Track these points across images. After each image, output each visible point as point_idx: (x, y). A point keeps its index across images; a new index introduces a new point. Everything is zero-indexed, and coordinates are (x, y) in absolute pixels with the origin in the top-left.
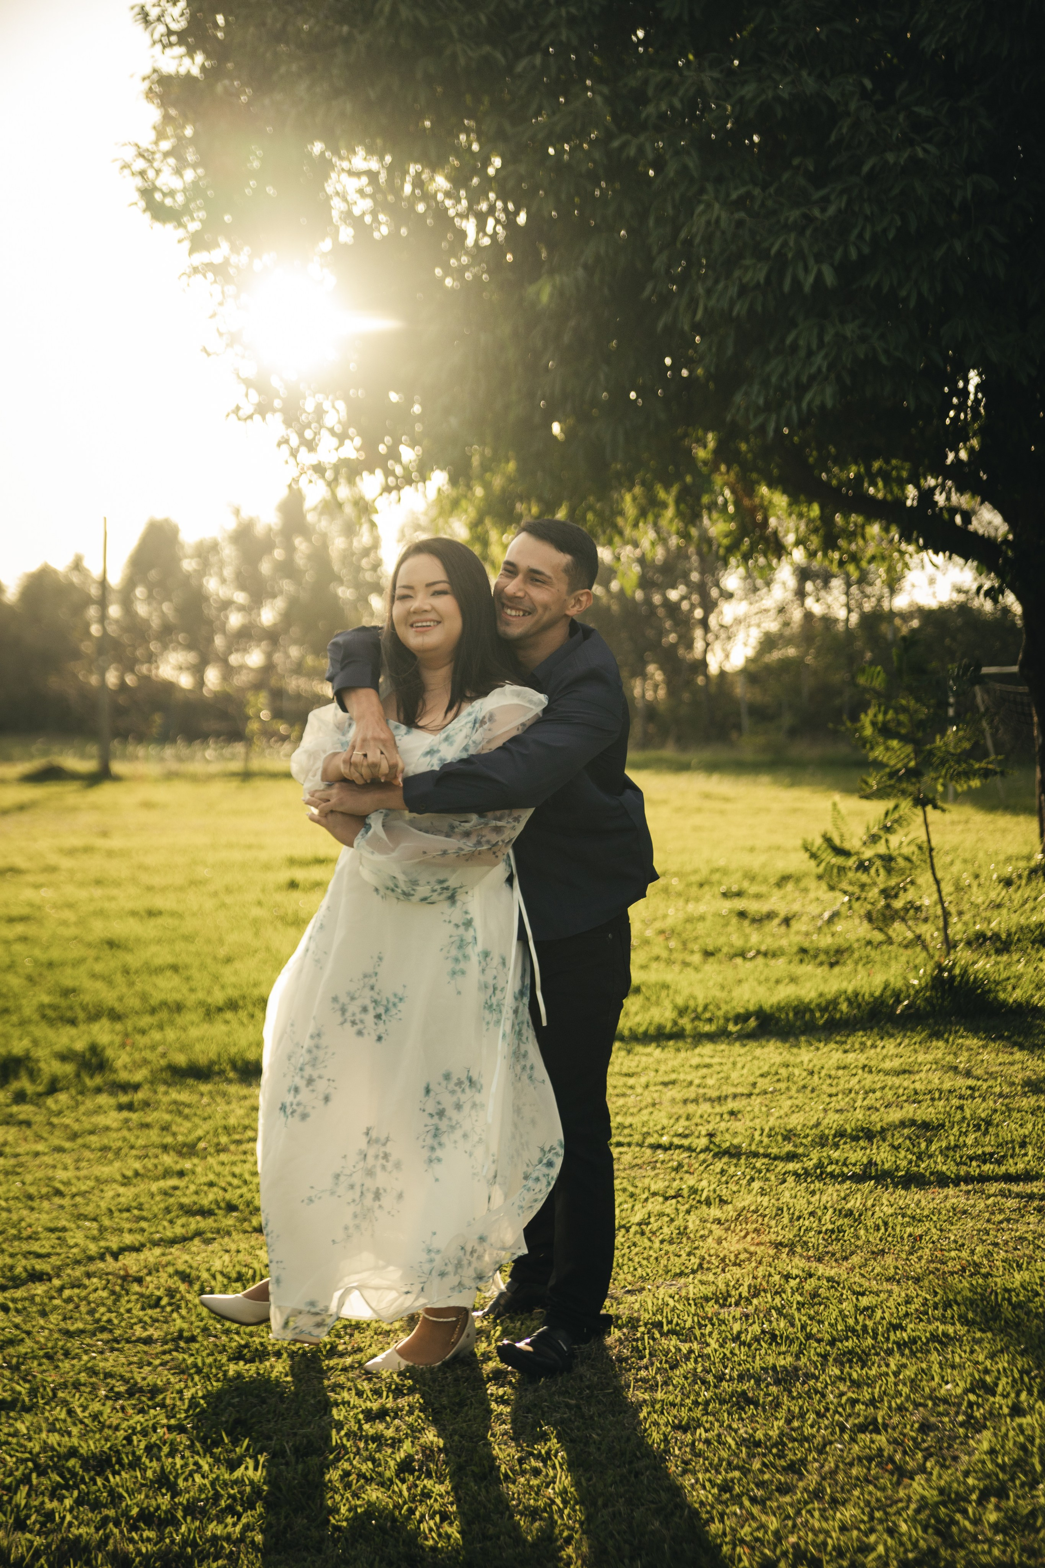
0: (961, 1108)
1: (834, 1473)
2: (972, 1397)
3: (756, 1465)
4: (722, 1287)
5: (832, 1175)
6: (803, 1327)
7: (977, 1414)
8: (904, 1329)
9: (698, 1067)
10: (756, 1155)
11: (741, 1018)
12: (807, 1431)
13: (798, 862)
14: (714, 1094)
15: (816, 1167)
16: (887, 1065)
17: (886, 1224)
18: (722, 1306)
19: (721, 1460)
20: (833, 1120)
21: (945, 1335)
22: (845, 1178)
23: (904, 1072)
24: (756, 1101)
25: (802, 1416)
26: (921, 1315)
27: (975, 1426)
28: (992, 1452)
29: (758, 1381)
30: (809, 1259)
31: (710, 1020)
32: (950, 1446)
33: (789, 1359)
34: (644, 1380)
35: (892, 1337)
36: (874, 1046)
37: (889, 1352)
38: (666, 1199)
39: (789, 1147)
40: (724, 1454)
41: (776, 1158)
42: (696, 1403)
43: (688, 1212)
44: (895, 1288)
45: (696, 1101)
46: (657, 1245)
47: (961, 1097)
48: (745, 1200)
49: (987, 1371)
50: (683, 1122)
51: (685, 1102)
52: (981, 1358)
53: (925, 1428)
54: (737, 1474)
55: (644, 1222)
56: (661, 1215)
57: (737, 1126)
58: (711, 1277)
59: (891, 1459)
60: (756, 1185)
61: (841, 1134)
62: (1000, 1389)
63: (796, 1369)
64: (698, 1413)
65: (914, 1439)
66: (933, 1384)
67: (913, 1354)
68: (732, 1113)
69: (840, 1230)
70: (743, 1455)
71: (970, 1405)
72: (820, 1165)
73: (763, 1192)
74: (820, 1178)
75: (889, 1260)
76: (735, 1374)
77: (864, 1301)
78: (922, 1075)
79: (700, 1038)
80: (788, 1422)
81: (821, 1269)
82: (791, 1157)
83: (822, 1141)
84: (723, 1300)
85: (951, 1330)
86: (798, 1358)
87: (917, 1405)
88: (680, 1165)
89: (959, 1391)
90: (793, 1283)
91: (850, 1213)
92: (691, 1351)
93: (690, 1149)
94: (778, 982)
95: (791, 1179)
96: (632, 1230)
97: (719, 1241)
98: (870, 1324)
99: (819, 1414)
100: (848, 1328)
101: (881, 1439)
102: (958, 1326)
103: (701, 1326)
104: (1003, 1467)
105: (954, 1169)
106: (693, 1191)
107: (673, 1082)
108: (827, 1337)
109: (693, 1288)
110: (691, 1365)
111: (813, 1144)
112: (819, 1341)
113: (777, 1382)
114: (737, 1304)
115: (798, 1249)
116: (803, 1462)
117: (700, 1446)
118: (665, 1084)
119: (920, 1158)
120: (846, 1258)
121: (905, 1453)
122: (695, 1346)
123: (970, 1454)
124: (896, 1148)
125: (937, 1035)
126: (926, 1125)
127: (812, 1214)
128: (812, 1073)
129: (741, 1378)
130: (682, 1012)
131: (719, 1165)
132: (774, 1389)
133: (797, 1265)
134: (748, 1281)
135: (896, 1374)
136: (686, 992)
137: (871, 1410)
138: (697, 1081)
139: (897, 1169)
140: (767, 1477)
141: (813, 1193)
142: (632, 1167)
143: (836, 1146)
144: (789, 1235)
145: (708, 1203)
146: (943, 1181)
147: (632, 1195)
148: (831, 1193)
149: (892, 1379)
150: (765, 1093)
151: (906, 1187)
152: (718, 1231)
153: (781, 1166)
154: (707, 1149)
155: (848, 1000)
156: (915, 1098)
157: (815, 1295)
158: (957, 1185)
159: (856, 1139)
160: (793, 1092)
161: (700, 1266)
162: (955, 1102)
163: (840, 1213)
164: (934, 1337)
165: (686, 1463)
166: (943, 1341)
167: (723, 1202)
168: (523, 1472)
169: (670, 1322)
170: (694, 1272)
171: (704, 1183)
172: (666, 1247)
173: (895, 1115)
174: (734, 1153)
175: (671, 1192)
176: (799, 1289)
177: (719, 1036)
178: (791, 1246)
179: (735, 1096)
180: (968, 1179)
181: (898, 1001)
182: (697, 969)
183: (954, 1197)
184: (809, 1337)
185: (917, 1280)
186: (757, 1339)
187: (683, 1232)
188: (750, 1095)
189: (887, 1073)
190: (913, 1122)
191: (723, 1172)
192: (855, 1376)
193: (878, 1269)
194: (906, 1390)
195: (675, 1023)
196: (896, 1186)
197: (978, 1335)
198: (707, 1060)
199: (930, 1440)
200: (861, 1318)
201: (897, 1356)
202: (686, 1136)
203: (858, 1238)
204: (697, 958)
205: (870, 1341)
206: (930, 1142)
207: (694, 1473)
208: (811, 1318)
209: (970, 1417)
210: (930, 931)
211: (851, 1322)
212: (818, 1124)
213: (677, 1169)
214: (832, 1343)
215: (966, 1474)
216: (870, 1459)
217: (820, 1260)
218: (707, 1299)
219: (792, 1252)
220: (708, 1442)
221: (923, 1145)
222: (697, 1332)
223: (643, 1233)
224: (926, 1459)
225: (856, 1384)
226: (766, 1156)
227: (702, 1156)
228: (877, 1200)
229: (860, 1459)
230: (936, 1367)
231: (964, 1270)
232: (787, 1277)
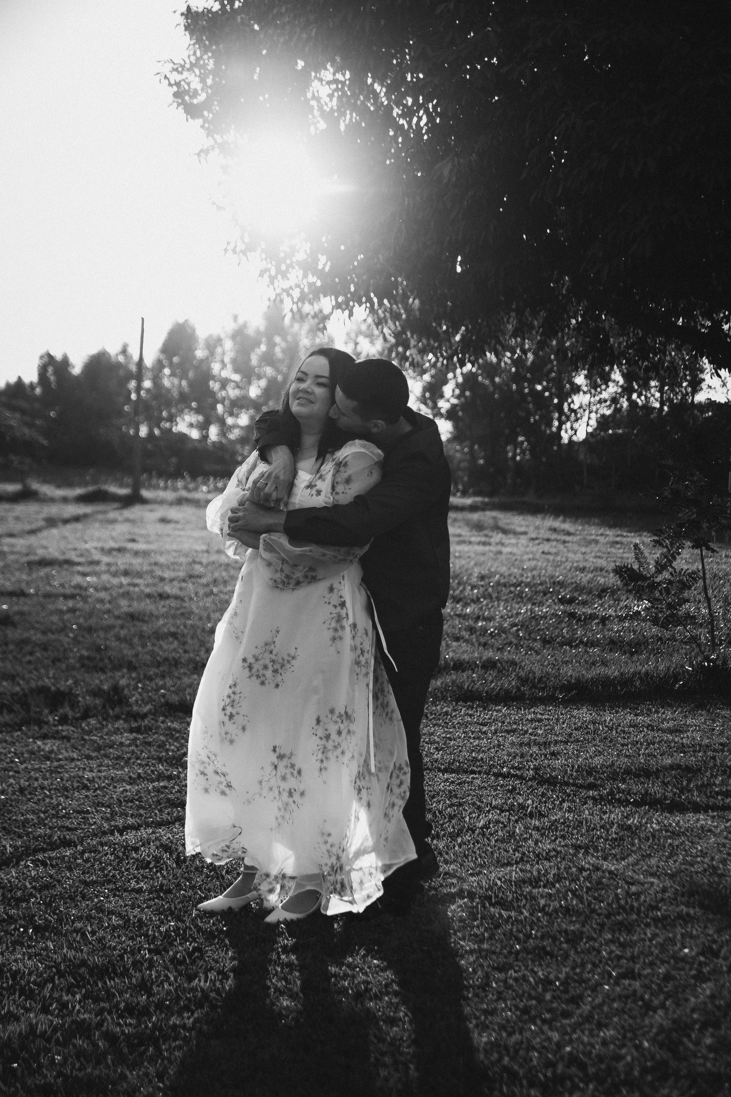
0: (714, 758)
1: (600, 1006)
2: (702, 959)
3: (548, 997)
4: (535, 873)
5: (619, 801)
6: (589, 905)
7: (705, 970)
8: (659, 909)
9: (532, 721)
10: (567, 784)
11: (566, 688)
12: (586, 976)
13: (612, 580)
14: (542, 740)
15: (608, 794)
16: (665, 725)
17: (654, 836)
18: (534, 887)
19: (524, 992)
20: (623, 763)
21: (688, 914)
22: (628, 803)
23: (677, 731)
24: (571, 747)
25: (583, 965)
26: (674, 901)
27: (701, 978)
28: (712, 997)
29: (554, 939)
30: (597, 858)
31: (543, 689)
32: (684, 991)
33: (577, 926)
34: (476, 935)
35: (651, 914)
36: (657, 712)
37: (648, 925)
38: (502, 811)
39: (591, 780)
40: (526, 988)
41: (581, 787)
42: (510, 953)
43: (516, 821)
44: (655, 881)
45: (529, 745)
46: (493, 843)
47: (715, 751)
48: (557, 816)
49: (714, 941)
50: (518, 759)
51: (521, 745)
52: (711, 932)
53: (667, 977)
54: (534, 1002)
55: (486, 826)
56: (498, 822)
57: (558, 763)
58: (528, 867)
59: (642, 999)
60: (565, 805)
61: (628, 772)
62: (722, 954)
63: (582, 933)
64: (511, 960)
65: (658, 985)
66: (676, 948)
67: (664, 927)
68: (553, 754)
69: (622, 839)
70: (540, 990)
71: (700, 964)
72: (611, 793)
73: (570, 810)
74: (610, 802)
75: (653, 861)
76: (539, 934)
77: (633, 889)
78: (689, 734)
79: (535, 701)
80: (573, 969)
81: (605, 865)
82: (592, 786)
83: (614, 776)
84: (535, 883)
85: (692, 912)
86: (583, 926)
87: (663, 962)
88: (514, 788)
89: (693, 953)
90: (585, 874)
91: (629, 828)
92: (510, 917)
93: (521, 778)
94: (593, 664)
95: (590, 802)
96: (477, 832)
97: (536, 843)
98: (636, 904)
99: (594, 965)
100: (620, 906)
101: (637, 984)
102: (697, 909)
103: (518, 900)
104: (719, 1008)
105: (704, 800)
106: (522, 807)
107: (514, 731)
108: (605, 912)
109: (514, 873)
110: (509, 927)
111: (608, 778)
112: (599, 915)
113: (567, 941)
114: (545, 886)
115: (591, 851)
116: (581, 997)
117: (511, 981)
118: (508, 732)
119: (682, 792)
120: (623, 859)
121: (652, 994)
122: (513, 914)
123: (696, 997)
124: (665, 784)
125: (701, 706)
126: (688, 769)
127: (602, 827)
128: (611, 729)
129: (543, 937)
130: (524, 681)
131: (541, 790)
132: (565, 946)
133: (588, 861)
134: (554, 871)
135: (651, 940)
136: (527, 669)
137: (631, 964)
138: (530, 731)
139: (666, 798)
140: (555, 1005)
141: (605, 813)
142: (480, 788)
143: (624, 781)
144: (583, 840)
145: (531, 815)
146: (697, 808)
147: (479, 808)
148: (617, 813)
149: (648, 943)
150: (578, 741)
151: (671, 812)
152: (536, 835)
153: (583, 793)
154: (533, 779)
155: (641, 679)
156: (682, 748)
157: (599, 882)
158: (706, 811)
159: (638, 776)
160: (597, 742)
161: (522, 859)
162: (710, 753)
163: (621, 827)
164: (680, 916)
165: (499, 993)
166: (686, 919)
167: (541, 815)
168: (387, 994)
169: (497, 896)
170: (517, 863)
171: (530, 802)
172: (499, 844)
173: (668, 761)
174: (552, 782)
175: (506, 807)
176: (588, 878)
177: (549, 700)
178: (587, 848)
179: (556, 742)
180: (714, 808)
181: (677, 681)
182: (537, 653)
183: (703, 820)
184: (593, 911)
185: (672, 876)
186: (556, 911)
187: (512, 835)
188: (566, 743)
189: (664, 731)
190: (679, 767)
191: (543, 795)
192: (622, 939)
193: (645, 868)
194: (656, 951)
195: (518, 689)
196: (663, 811)
197: (711, 916)
198: (539, 716)
199: (670, 987)
200: (629, 900)
201: (653, 928)
202: (519, 769)
203: (633, 845)
204: (537, 645)
205: (635, 917)
206: (689, 781)
207: (505, 1000)
208: (595, 898)
209: (700, 972)
210: (704, 635)
211: (622, 902)
212: (613, 764)
213: (511, 791)
214: (608, 916)
215: (693, 1010)
216: (627, 997)
217: (605, 859)
218: (524, 882)
219: (587, 853)
220: (516, 980)
221: (685, 783)
222: (515, 905)
223: (484, 835)
224: (666, 999)
225: (623, 946)
226: (573, 785)
227: (530, 783)
228: (650, 820)
229: (620, 996)
230: (679, 937)
231: (705, 870)
232: (582, 869)
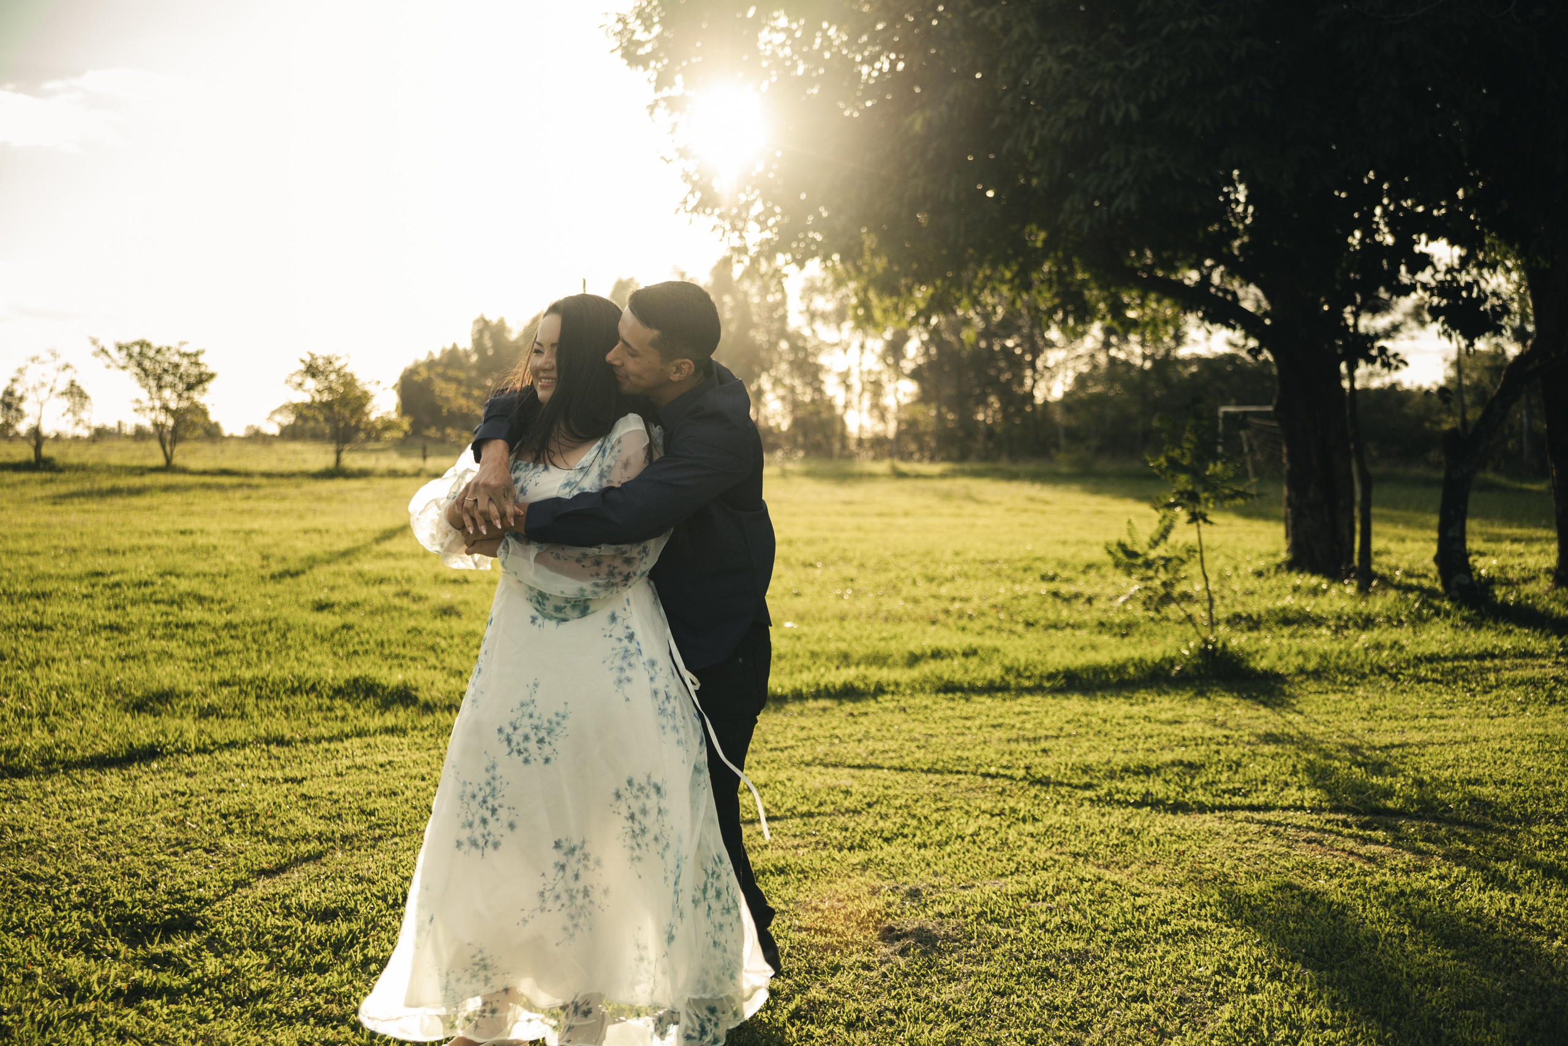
0: (1218, 752)
1: (1112, 1032)
2: (1218, 978)
3: (1055, 1023)
4: (1033, 886)
5: (1118, 802)
6: (1093, 920)
7: (1221, 991)
8: (1169, 924)
9: (1019, 714)
10: (1061, 784)
11: (1051, 676)
12: (1093, 1000)
13: (1098, 554)
14: (1031, 735)
15: (1107, 795)
16: (1163, 716)
17: (1158, 841)
18: (1033, 901)
19: (1028, 1019)
20: (1120, 759)
21: (1200, 929)
22: (1128, 804)
23: (1176, 722)
24: (1062, 742)
25: (1090, 988)
26: (1182, 913)
27: (1219, 999)
28: (1231, 1020)
29: (1058, 960)
30: (1099, 866)
31: (1029, 678)
32: (1200, 1015)
33: (1082, 944)
34: (974, 957)
35: (1160, 930)
36: (1153, 701)
37: (1157, 941)
38: (992, 816)
39: (1086, 779)
40: (1031, 1015)
41: (1077, 787)
42: (1011, 975)
43: (1009, 827)
44: (1163, 891)
45: (1017, 741)
46: (985, 852)
47: (1219, 744)
48: (1052, 819)
49: (1230, 958)
50: (1007, 757)
51: (1009, 741)
52: (1226, 948)
53: (1182, 1000)
54: (1040, 1030)
55: (976, 834)
56: (988, 828)
57: (1048, 761)
58: (1024, 878)
59: (1156, 1023)
60: (1061, 808)
61: (1126, 769)
62: (1239, 972)
63: (1087, 952)
64: (1012, 983)
65: (1174, 1009)
66: (1189, 967)
67: (1175, 943)
68: (1044, 751)
69: (1123, 845)
70: (1045, 1016)
71: (1217, 984)
72: (1109, 793)
73: (1065, 813)
74: (1109, 803)
75: (1159, 869)
76: (1041, 954)
77: (1140, 901)
78: (1189, 725)
79: (1021, 691)
80: (1080, 992)
81: (1108, 875)
82: (1088, 786)
83: (1111, 775)
84: (1033, 896)
85: (1204, 925)
86: (1088, 943)
87: (1177, 983)
88: (1004, 790)
89: (1209, 973)
90: (1086, 885)
91: (1131, 832)
92: (1008, 935)
93: (1011, 778)
94: (1082, 649)
95: (1087, 804)
96: (967, 839)
97: (1032, 851)
98: (1143, 918)
99: (1102, 986)
100: (1127, 922)
101: (1149, 1008)
102: (1210, 922)
103: (1016, 916)
104: (1239, 1032)
105: (1211, 799)
106: (1013, 810)
107: (1000, 725)
108: (1111, 928)
109: (1011, 886)
110: (1008, 946)
111: (1105, 777)
112: (1105, 931)
113: (1072, 961)
114: (1044, 900)
115: (1091, 859)
116: (1090, 1023)
117: (1014, 1008)
118: (994, 726)
119: (1185, 790)
120: (1127, 867)
121: (1166, 1019)
122: (1011, 931)
123: (1214, 1021)
124: (1167, 782)
125: (1201, 693)
126: (1190, 765)
127: (1102, 831)
128: (1105, 721)
129: (1045, 957)
130: (1008, 670)
131: (1033, 791)
132: (1069, 967)
133: (1089, 871)
134: (1052, 882)
135: (1162, 958)
136: (1011, 656)
137: (1142, 985)
138: (1018, 725)
139: (1168, 798)
140: (1062, 1033)
141: (1103, 815)
142: (967, 790)
143: (1122, 779)
144: (1084, 847)
145: (1024, 820)
146: (1202, 808)
147: (967, 812)
148: (1117, 816)
149: (1158, 962)
150: (1070, 735)
151: (1174, 813)
152: (1031, 843)
153: (1080, 794)
154: (1024, 778)
155: (1135, 665)
156: (1183, 742)
157: (1102, 895)
158: (1213, 812)
159: (1137, 774)
160: (1091, 736)
161: (1017, 869)
162: (1214, 747)
163: (1123, 831)
164: (1191, 931)
165: (1002, 1020)
166: (1198, 933)
167: (1035, 820)
168: (882, 1022)
169: (992, 912)
170: (1012, 874)
171: (1021, 805)
172: (991, 853)
173: (1168, 757)
174: (1045, 782)
175: (997, 811)
176: (1090, 890)
177: (1036, 690)
178: (1086, 856)
179: (1046, 737)
180: (1222, 808)
181: (1172, 666)
182: (1020, 637)
183: (1209, 821)
184: (1097, 927)
185: (1180, 885)
186: (1058, 928)
187: (1004, 843)
188: (1057, 737)
189: (1162, 723)
190: (1181, 763)
191: (1036, 796)
192: (1131, 959)
193: (1151, 877)
194: (1169, 971)
195: (1003, 678)
196: (1166, 811)
197: (1225, 930)
198: (1027, 709)
199: (1185, 1009)
200: (1136, 914)
201: (1163, 944)
202: (1008, 768)
203: (1136, 851)
204: (1020, 628)
205: (1143, 932)
206: (1193, 778)
207: (1008, 1028)
208: (1099, 913)
209: (1217, 993)
210: (1198, 611)
211: (1129, 917)
212: (1109, 762)
213: (1001, 794)
214: (1114, 932)
215: (1212, 1036)
216: (1140, 1023)
217: (1107, 867)
218: (1021, 895)
219: (1086, 861)
220: (1019, 1005)
221: (1188, 780)
222: (1013, 921)
223: (974, 842)
224: (1182, 1024)
225: (1132, 965)
226: (1069, 785)
227: (1021, 784)
228: (1152, 822)
229: (1132, 1022)
230: (1192, 954)
231: (1215, 879)
232: (1082, 880)
